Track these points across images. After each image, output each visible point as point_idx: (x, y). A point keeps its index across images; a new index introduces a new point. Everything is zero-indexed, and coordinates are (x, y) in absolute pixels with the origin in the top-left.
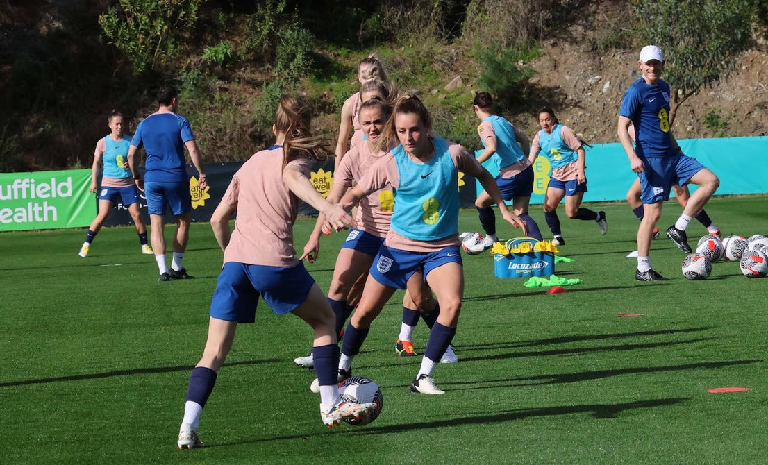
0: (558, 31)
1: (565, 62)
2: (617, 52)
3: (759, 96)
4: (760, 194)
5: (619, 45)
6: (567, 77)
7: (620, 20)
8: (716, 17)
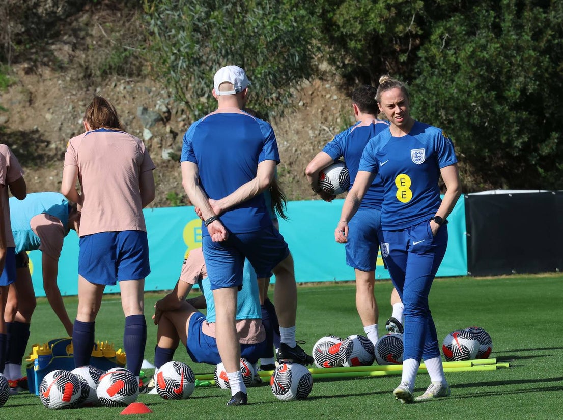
0: (34, 50)
1: (45, 95)
2: (119, 80)
3: (322, 143)
4: (332, 282)
5: (123, 71)
6: (49, 116)
7: (123, 35)
8: (265, 31)
